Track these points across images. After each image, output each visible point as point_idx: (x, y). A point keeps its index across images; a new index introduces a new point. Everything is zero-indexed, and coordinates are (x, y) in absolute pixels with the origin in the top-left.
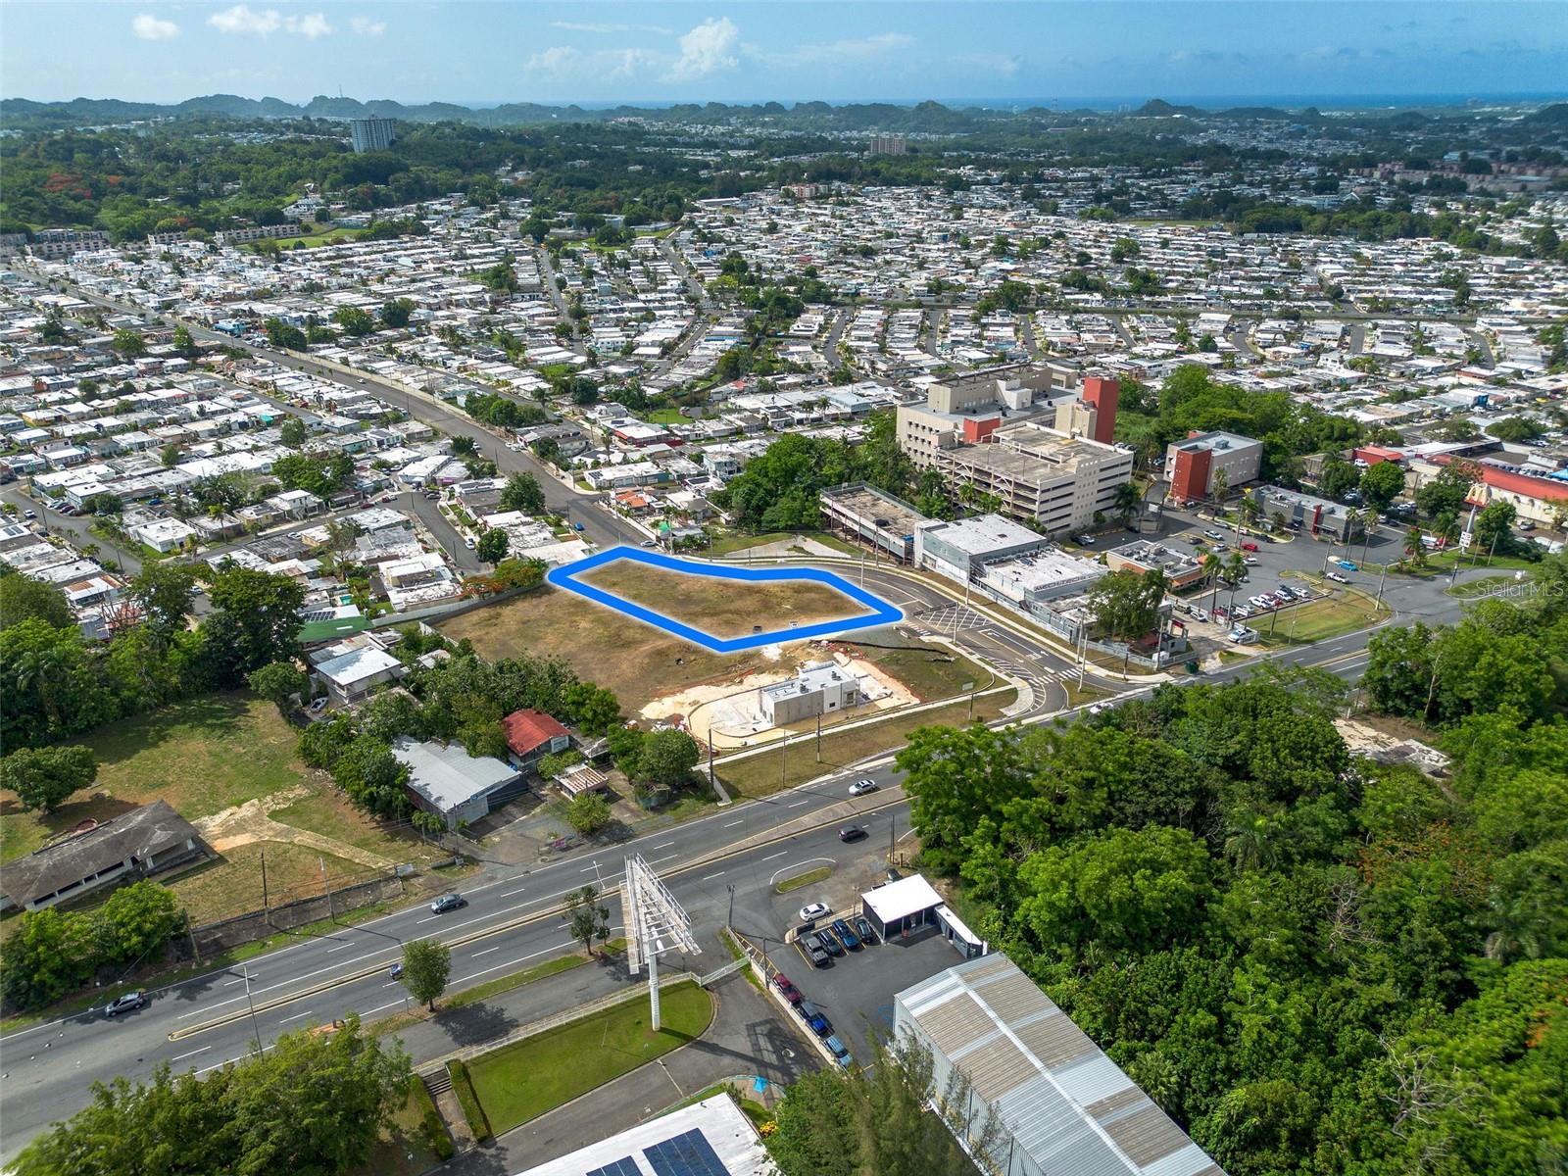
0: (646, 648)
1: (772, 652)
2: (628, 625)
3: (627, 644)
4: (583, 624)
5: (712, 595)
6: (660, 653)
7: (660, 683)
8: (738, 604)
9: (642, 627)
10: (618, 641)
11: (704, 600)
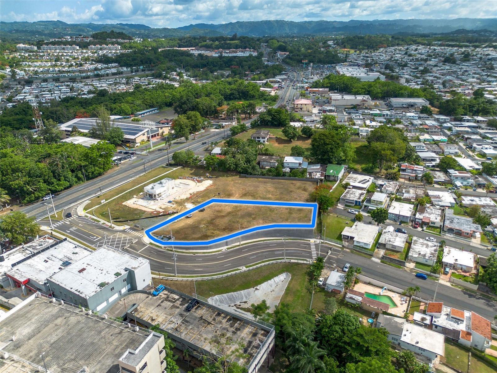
1: (190, 206)
5: (242, 221)
7: (217, 188)
11: (242, 217)
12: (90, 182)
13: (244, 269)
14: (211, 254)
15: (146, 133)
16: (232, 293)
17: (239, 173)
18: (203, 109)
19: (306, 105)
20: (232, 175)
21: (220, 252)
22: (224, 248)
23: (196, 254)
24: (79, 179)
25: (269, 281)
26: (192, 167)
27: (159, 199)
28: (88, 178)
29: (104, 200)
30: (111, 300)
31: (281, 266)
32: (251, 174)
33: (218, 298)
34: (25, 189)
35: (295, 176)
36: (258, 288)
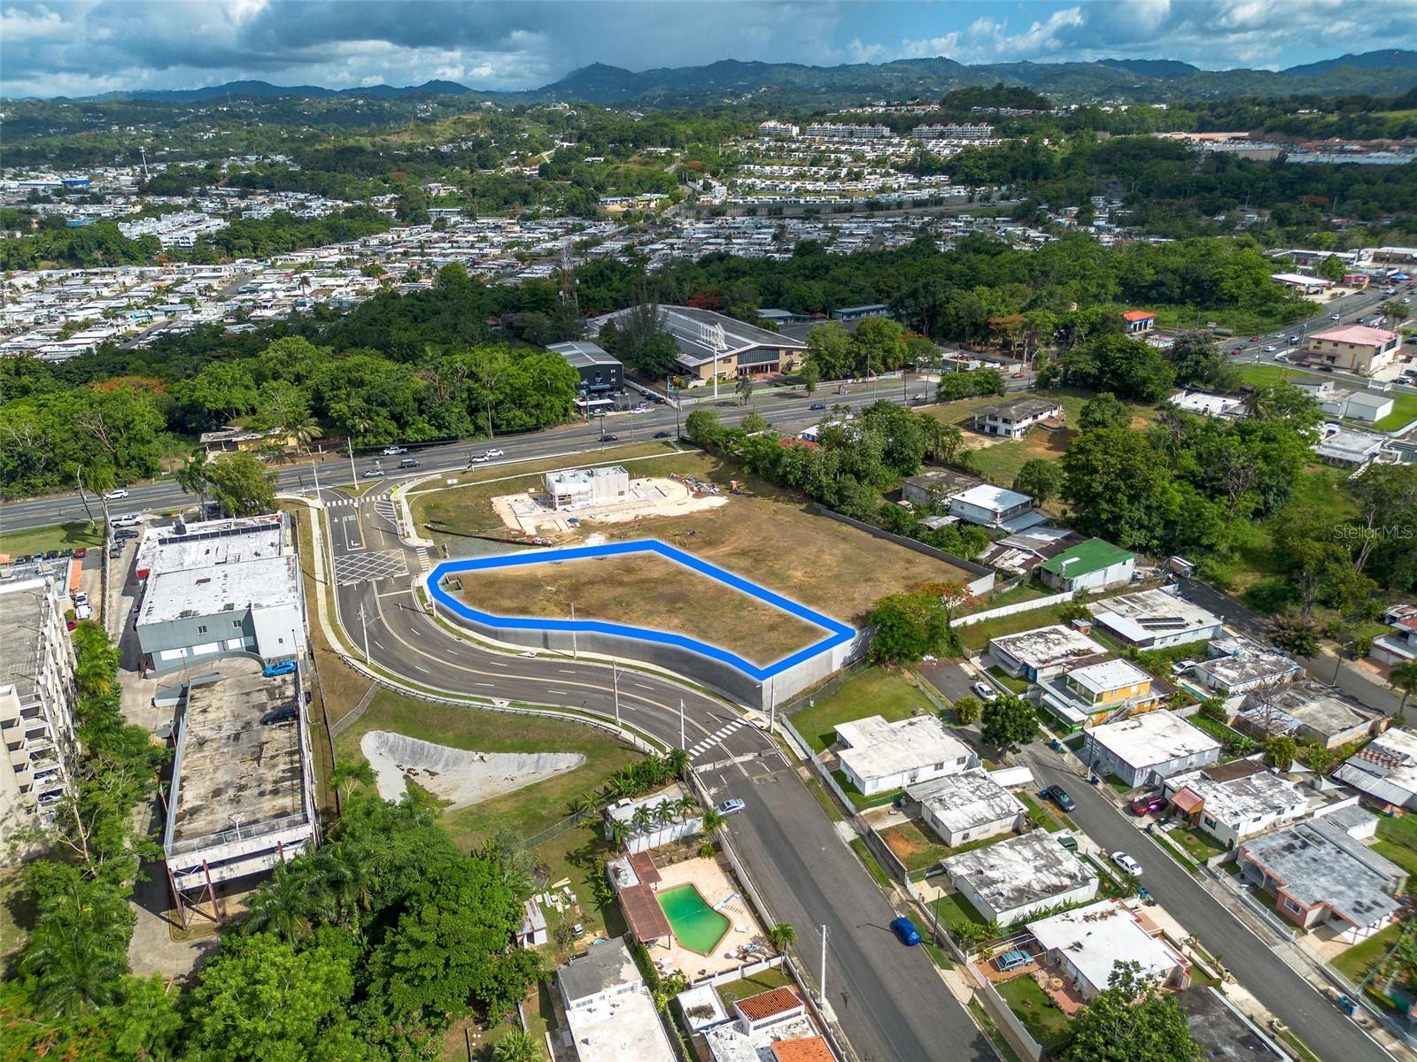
0: (726, 549)
1: (596, 540)
2: (746, 571)
3: (744, 553)
4: (799, 574)
5: (640, 606)
6: (710, 543)
7: (711, 520)
8: (609, 593)
9: (731, 568)
10: (756, 557)
11: (653, 599)
12: (500, 440)
13: (501, 704)
14: (488, 650)
15: (734, 359)
16: (427, 743)
17: (809, 497)
18: (957, 314)
19: (1352, 346)
20: (791, 500)
21: (514, 655)
22: (530, 651)
23: (463, 641)
24: (478, 429)
25: (525, 755)
26: (721, 457)
27: (560, 508)
28: (498, 431)
29: (455, 481)
30: (199, 650)
31: (586, 736)
32: (831, 507)
33: (391, 740)
34: (349, 423)
35: (940, 545)
36: (486, 757)
